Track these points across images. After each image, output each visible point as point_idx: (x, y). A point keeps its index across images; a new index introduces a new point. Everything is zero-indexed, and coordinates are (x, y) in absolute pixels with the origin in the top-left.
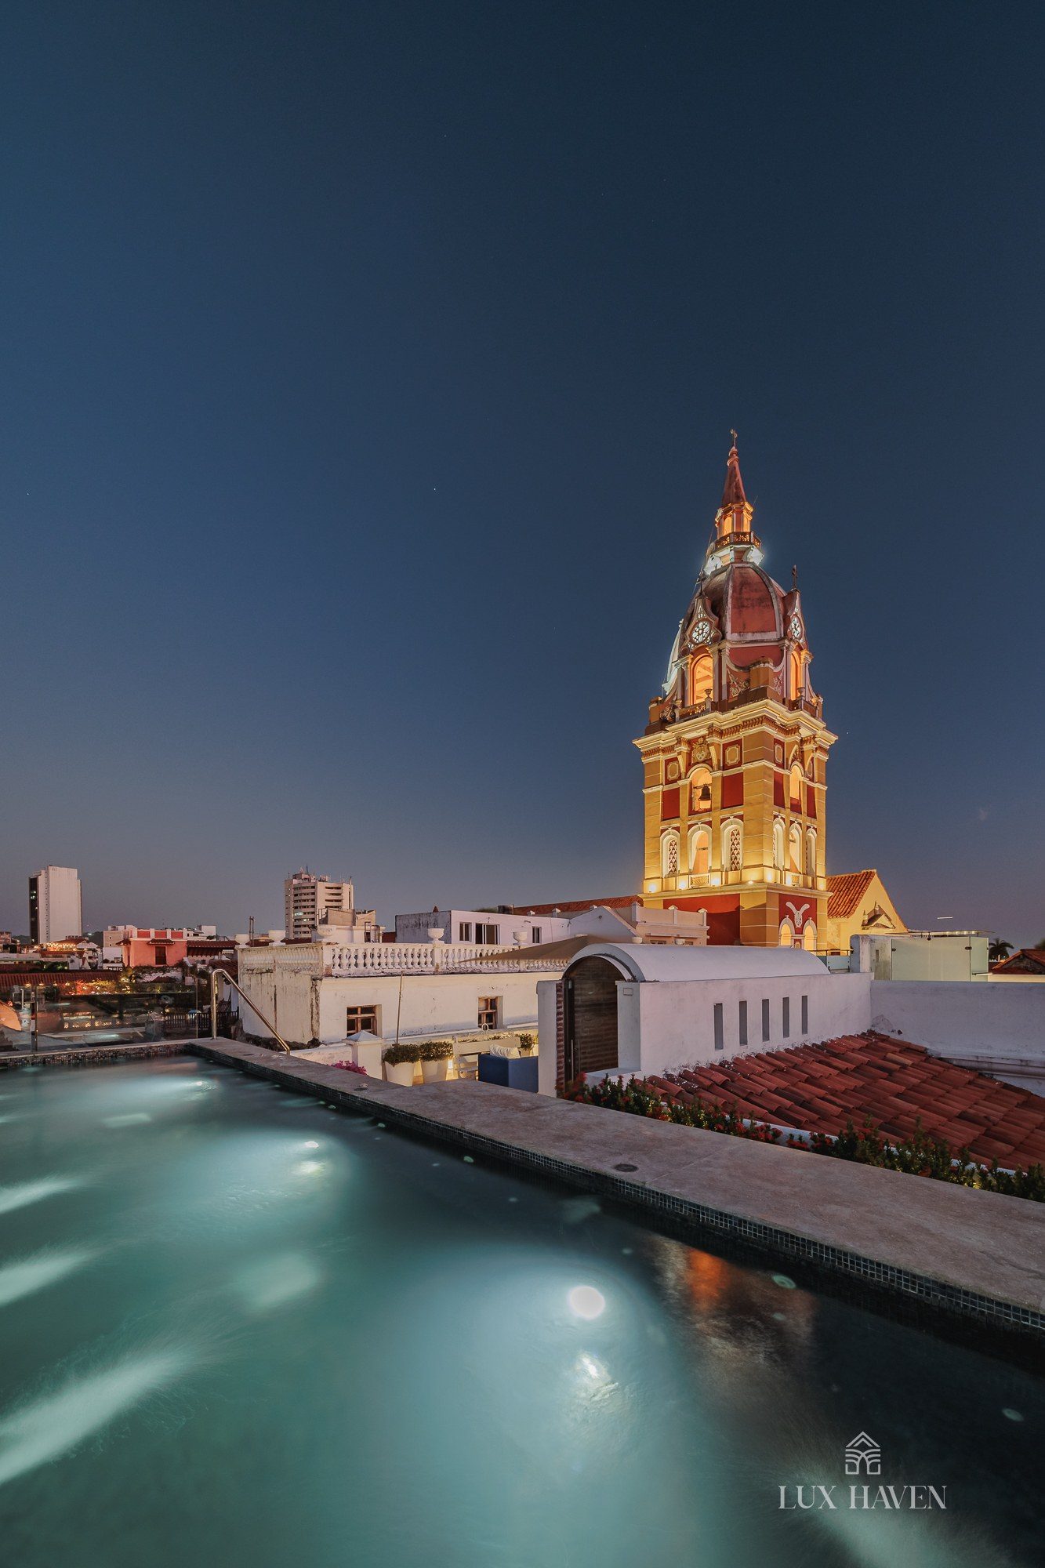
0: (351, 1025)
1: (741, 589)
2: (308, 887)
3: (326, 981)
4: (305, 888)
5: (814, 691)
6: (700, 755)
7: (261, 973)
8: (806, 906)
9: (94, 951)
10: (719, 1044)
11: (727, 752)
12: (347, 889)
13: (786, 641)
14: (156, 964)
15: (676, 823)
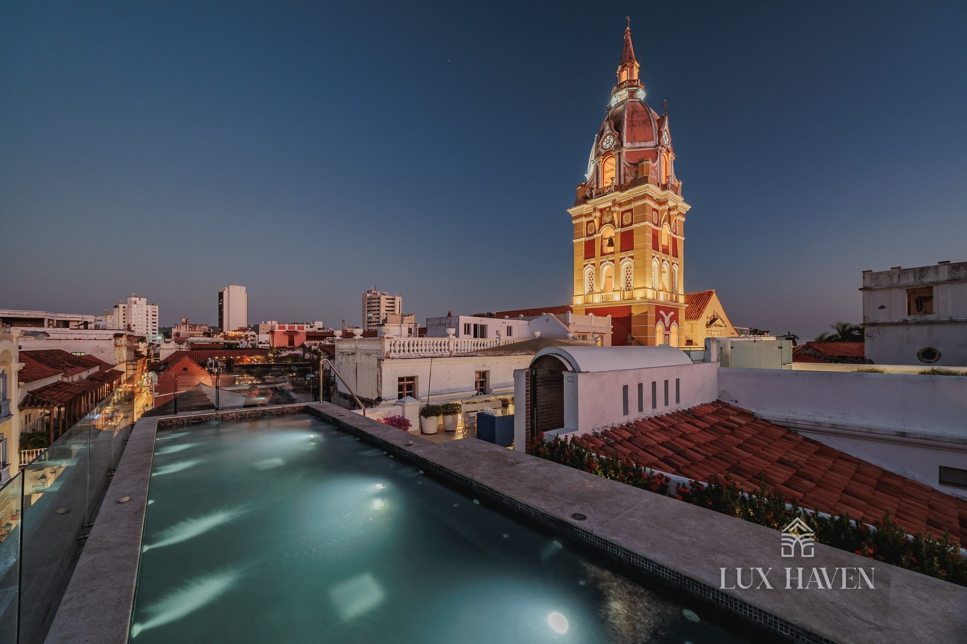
0: (400, 388)
1: (632, 115)
2: (375, 299)
3: (386, 361)
4: (374, 299)
5: (676, 178)
6: (608, 219)
7: (349, 355)
8: (672, 313)
9: (254, 336)
10: (626, 412)
11: (624, 217)
12: (398, 299)
13: (660, 147)
14: (289, 345)
15: (593, 261)
